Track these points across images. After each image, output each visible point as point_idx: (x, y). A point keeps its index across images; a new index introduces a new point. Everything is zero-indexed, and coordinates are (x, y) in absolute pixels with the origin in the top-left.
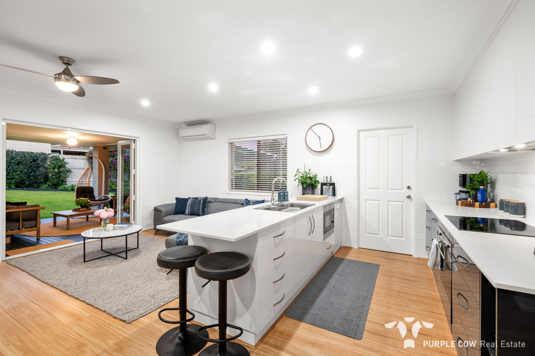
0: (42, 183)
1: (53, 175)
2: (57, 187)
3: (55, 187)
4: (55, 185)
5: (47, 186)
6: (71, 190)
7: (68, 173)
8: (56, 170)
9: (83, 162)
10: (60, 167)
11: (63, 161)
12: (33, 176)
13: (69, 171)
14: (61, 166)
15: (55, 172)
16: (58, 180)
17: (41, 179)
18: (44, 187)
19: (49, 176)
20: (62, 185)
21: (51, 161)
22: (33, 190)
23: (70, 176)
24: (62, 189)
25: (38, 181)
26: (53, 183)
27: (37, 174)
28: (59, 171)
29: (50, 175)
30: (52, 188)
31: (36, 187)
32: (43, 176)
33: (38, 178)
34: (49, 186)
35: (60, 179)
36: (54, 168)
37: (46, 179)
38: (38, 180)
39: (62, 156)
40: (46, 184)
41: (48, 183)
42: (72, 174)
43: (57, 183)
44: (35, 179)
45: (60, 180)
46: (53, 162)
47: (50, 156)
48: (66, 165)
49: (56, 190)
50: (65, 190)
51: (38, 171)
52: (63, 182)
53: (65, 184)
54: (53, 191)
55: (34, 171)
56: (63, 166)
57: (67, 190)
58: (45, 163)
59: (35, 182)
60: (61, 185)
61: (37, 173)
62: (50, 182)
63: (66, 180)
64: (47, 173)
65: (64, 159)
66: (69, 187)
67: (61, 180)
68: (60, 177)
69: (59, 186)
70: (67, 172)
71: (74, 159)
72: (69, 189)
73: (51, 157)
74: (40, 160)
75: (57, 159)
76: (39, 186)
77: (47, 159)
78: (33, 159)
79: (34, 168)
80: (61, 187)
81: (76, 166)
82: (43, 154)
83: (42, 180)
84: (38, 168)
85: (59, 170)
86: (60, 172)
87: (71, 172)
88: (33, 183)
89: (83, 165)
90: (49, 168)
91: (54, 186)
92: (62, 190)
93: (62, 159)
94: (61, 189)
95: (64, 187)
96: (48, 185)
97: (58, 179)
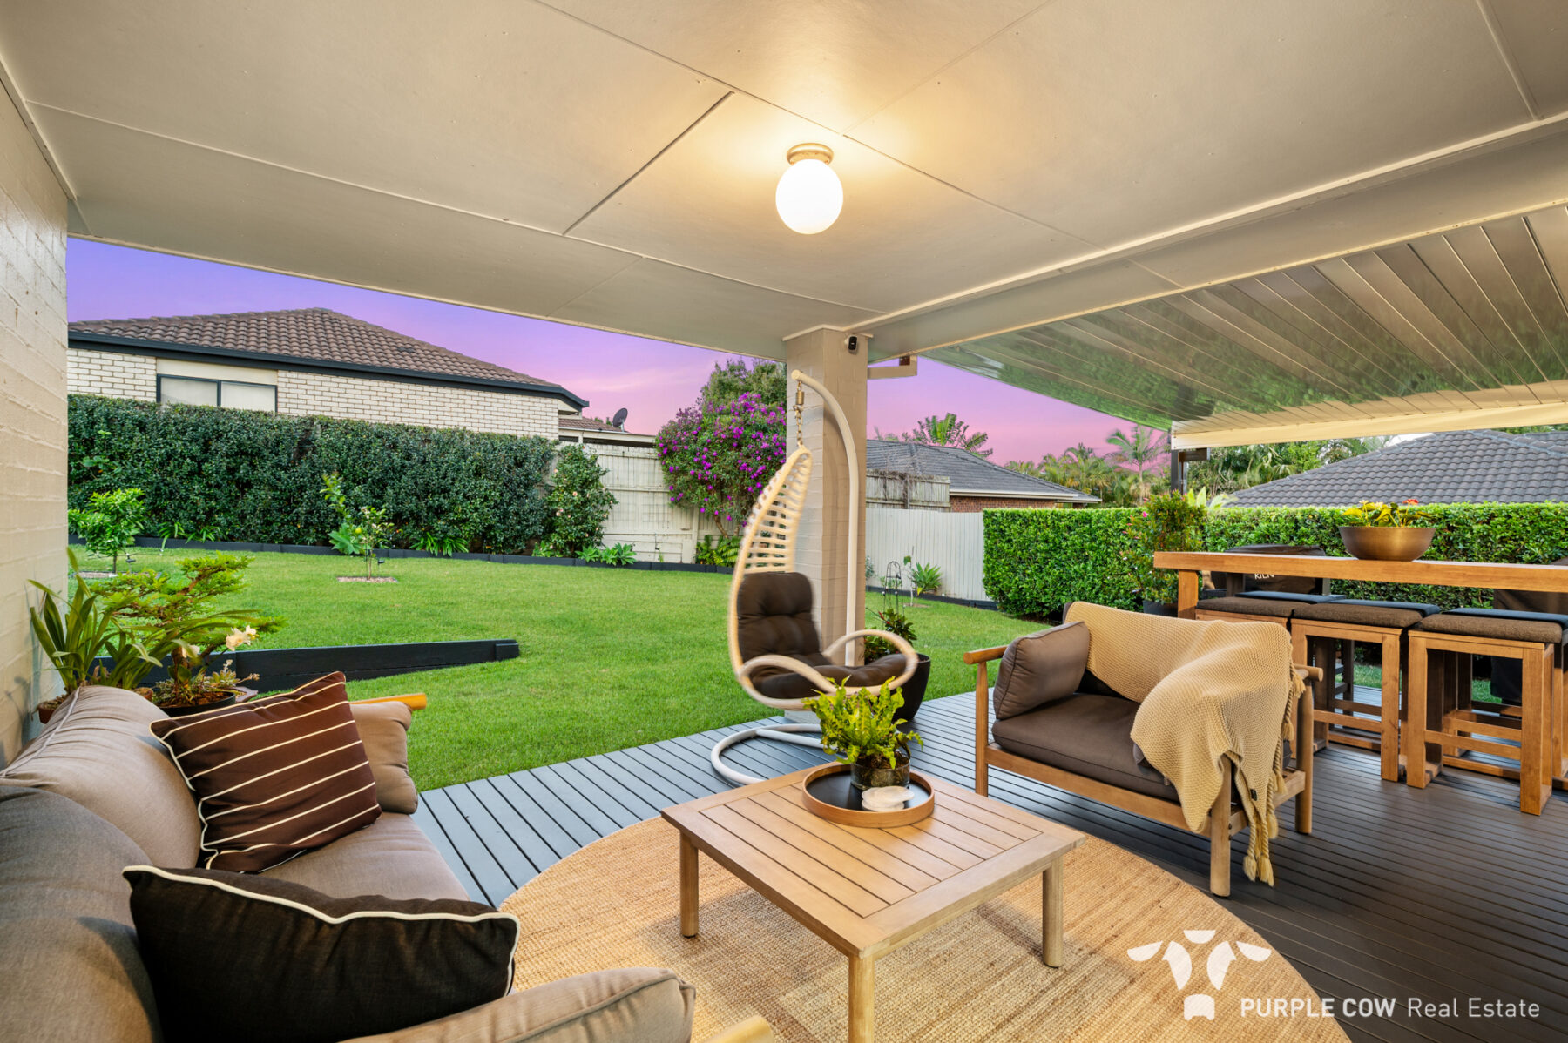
0: (537, 537)
1: (567, 512)
2: (578, 553)
3: (572, 551)
4: (570, 544)
5: (551, 547)
6: (614, 563)
7: (606, 508)
8: (575, 493)
9: (646, 470)
10: (586, 484)
11: (593, 464)
12: (517, 514)
13: (609, 500)
14: (586, 479)
15: (573, 501)
16: (580, 527)
17: (535, 523)
18: (543, 550)
19: (557, 514)
20: (590, 548)
21: (562, 465)
22: (515, 562)
23: (610, 517)
24: (591, 561)
25: (529, 532)
26: (566, 538)
27: (527, 507)
28: (582, 500)
29: (560, 510)
30: (565, 556)
31: (521, 552)
32: (541, 515)
33: (527, 521)
34: (556, 548)
35: (585, 526)
36: (569, 489)
37: (550, 527)
38: (528, 526)
39: (588, 450)
40: (548, 540)
41: (554, 538)
42: (615, 507)
43: (578, 537)
44: (519, 523)
45: (584, 530)
46: (568, 466)
47: (558, 448)
48: (602, 480)
49: (574, 564)
50: (599, 563)
51: (527, 497)
52: (594, 534)
53: (599, 544)
54: (567, 565)
55: (519, 497)
56: (592, 482)
57: (605, 565)
58: (547, 472)
59: (519, 535)
60: (587, 546)
61: (524, 504)
62: (559, 534)
63: (601, 527)
64: (551, 503)
65: (595, 458)
66: (609, 552)
67: (590, 529)
68: (586, 518)
69: (581, 550)
70: (604, 504)
71: (621, 459)
72: (609, 561)
73: (564, 452)
74: (533, 460)
75: (577, 457)
76: (530, 548)
77: (551, 457)
78: (515, 458)
79: (518, 486)
80: (588, 554)
81: (626, 483)
82: (542, 441)
83: (539, 530)
84: (527, 487)
85: (582, 493)
86: (586, 503)
87: (615, 503)
88: (516, 537)
89: (646, 477)
90: (557, 489)
91: (570, 549)
92: (590, 564)
93: (589, 457)
94: (588, 559)
95: (597, 553)
96: (555, 545)
97: (581, 524)
